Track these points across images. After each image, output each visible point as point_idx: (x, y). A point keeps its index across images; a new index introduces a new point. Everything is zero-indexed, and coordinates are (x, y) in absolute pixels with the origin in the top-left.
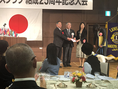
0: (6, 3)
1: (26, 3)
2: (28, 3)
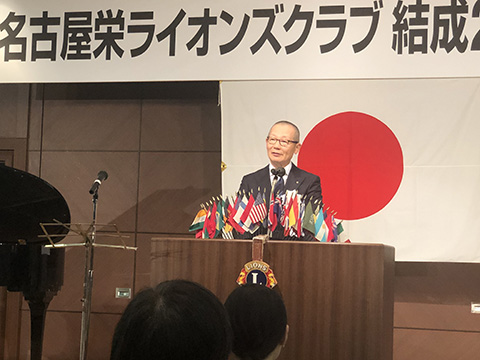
0: (283, 50)
1: (394, 48)
2: (407, 48)
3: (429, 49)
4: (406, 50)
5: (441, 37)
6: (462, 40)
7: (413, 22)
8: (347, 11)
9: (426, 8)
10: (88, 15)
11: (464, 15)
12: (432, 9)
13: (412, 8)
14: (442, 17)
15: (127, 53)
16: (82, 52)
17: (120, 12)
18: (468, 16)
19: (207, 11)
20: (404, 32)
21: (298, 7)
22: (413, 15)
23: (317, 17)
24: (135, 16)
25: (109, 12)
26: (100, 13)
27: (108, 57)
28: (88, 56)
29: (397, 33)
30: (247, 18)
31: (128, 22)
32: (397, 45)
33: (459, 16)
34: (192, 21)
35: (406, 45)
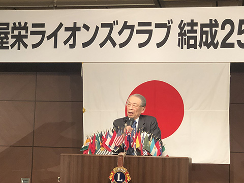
0: (117, 46)
1: (179, 45)
2: (186, 45)
3: (198, 47)
4: (185, 47)
5: (204, 40)
6: (215, 42)
7: (189, 32)
8: (153, 25)
9: (196, 24)
10: (8, 24)
11: (216, 29)
12: (199, 25)
13: (188, 24)
14: (205, 29)
15: (30, 47)
16: (4, 45)
17: (26, 23)
18: (219, 29)
19: (75, 24)
20: (184, 37)
21: (126, 22)
22: (189, 28)
23: (137, 28)
24: (34, 26)
25: (20, 23)
26: (14, 24)
27: (19, 49)
28: (7, 48)
29: (180, 37)
30: (97, 28)
31: (30, 29)
32: (181, 44)
33: (214, 29)
34: (67, 29)
35: (185, 44)
